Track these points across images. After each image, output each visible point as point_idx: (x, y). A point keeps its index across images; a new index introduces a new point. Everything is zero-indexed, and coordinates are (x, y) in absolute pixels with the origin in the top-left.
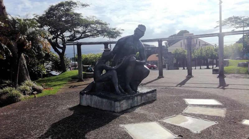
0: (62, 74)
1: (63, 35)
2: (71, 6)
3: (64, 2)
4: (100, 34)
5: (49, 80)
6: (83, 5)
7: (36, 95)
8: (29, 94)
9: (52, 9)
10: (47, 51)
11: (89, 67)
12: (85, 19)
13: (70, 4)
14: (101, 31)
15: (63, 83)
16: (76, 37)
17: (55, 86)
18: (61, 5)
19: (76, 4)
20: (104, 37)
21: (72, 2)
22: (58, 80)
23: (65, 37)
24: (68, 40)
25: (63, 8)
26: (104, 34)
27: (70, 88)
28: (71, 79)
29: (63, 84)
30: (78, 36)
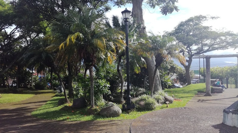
0: (187, 86)
1: (190, 49)
2: (200, 20)
3: (194, 17)
4: (230, 45)
5: (176, 92)
6: (213, 18)
7: (168, 105)
8: (162, 103)
9: (181, 25)
10: (172, 64)
11: (216, 81)
12: (214, 32)
13: (199, 18)
14: (231, 42)
15: (190, 95)
16: (203, 50)
17: (182, 97)
18: (191, 20)
19: (206, 18)
20: (234, 49)
21: (201, 16)
22: (185, 92)
23: (192, 50)
24: (195, 54)
25: (192, 23)
26: (235, 46)
27: (198, 101)
28: (197, 92)
29: (190, 97)
30: (206, 48)
